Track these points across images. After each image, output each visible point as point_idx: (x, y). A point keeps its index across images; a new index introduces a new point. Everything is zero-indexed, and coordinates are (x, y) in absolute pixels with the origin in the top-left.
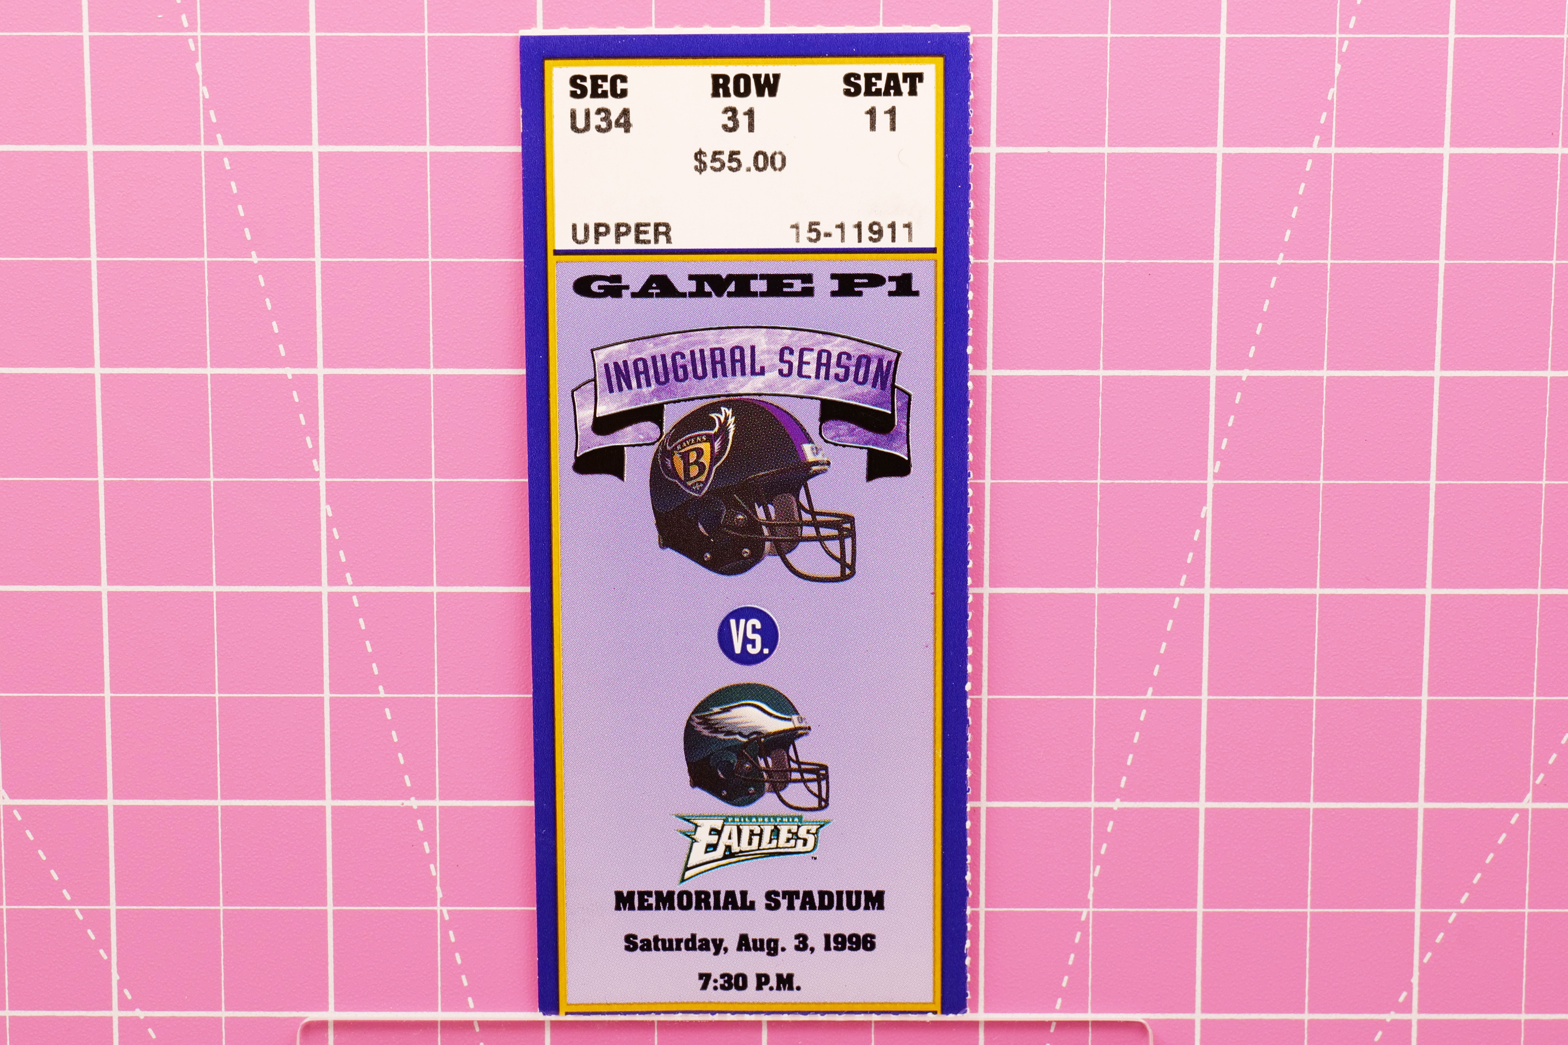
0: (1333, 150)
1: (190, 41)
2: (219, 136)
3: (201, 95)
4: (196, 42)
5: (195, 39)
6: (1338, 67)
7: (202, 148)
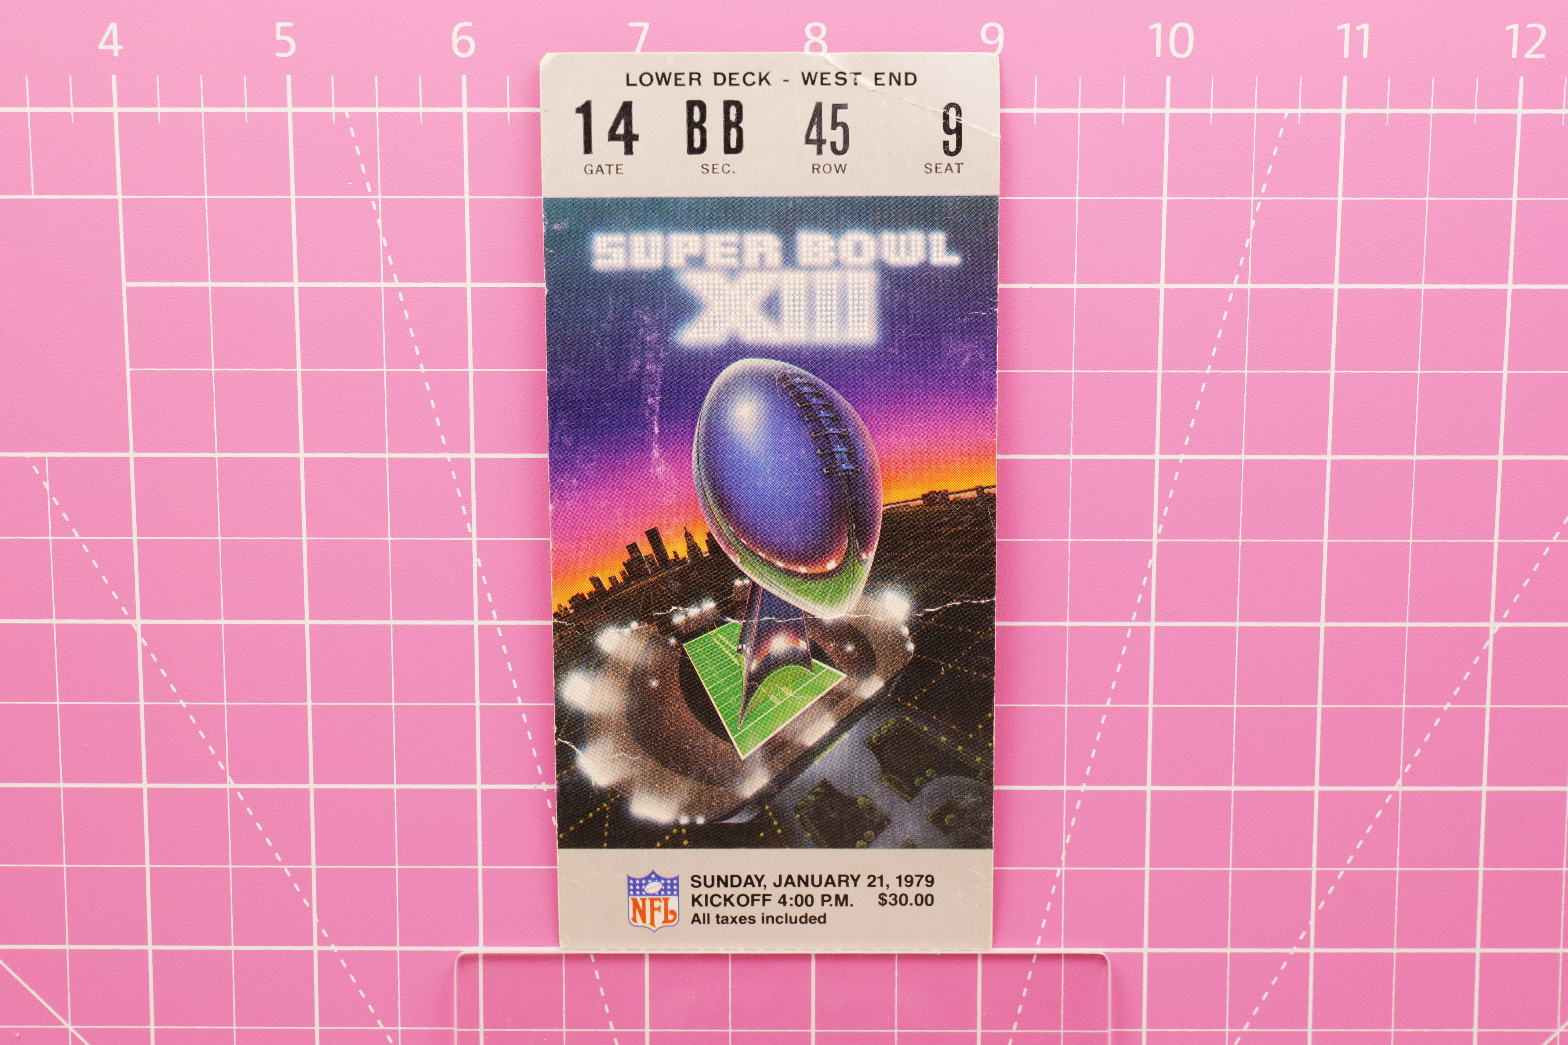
0: (1249, 286)
1: (373, 202)
2: (395, 275)
3: (381, 244)
4: (377, 203)
5: (376, 201)
6: (1253, 223)
7: (382, 285)
